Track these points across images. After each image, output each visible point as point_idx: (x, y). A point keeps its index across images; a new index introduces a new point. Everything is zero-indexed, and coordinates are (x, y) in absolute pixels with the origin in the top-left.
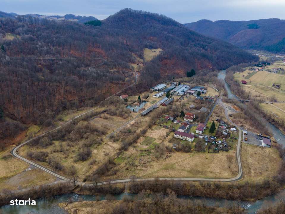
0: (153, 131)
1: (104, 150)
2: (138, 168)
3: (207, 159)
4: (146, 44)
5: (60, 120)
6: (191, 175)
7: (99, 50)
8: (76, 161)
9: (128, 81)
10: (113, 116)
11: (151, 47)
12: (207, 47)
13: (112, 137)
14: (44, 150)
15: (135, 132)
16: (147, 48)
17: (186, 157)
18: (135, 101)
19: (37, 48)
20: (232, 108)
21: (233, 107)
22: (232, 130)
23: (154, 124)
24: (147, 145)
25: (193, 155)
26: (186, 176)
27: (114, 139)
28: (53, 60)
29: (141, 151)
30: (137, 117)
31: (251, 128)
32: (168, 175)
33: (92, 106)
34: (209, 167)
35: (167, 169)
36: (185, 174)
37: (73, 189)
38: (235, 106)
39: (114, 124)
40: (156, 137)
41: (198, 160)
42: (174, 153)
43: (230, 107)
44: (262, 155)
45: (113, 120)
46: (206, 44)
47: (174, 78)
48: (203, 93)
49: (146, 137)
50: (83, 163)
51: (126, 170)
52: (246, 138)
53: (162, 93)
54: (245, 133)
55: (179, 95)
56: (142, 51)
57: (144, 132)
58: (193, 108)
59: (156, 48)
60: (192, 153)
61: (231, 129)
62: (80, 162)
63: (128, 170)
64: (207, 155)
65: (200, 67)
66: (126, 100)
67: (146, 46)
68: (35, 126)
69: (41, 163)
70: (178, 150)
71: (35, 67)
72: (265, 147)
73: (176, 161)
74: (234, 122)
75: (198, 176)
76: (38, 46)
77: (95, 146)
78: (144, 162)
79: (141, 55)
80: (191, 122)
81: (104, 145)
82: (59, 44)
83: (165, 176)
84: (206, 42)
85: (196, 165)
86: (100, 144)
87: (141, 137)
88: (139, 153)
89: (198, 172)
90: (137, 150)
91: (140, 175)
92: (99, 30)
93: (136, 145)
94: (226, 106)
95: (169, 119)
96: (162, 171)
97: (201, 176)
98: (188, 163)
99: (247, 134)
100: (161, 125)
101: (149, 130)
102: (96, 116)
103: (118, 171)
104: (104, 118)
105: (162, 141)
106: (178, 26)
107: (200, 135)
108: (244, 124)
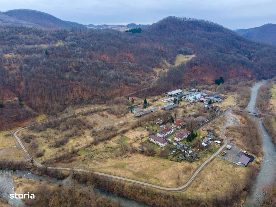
0: (133, 132)
1: (79, 141)
2: (94, 161)
3: (163, 165)
4: (182, 50)
5: (67, 112)
6: (134, 177)
7: (130, 55)
8: (50, 147)
9: (144, 84)
10: (110, 114)
11: (186, 53)
12: (252, 54)
13: (94, 132)
14: (35, 134)
15: (117, 130)
16: (181, 54)
17: (144, 160)
18: (141, 103)
19: (74, 52)
20: (238, 120)
21: (240, 120)
22: (216, 143)
23: (141, 126)
24: (118, 143)
25: (153, 159)
26: (128, 176)
27: (94, 134)
28: (83, 63)
29: (108, 147)
30: (131, 118)
31: (241, 144)
32: (113, 173)
33: (100, 104)
34: (158, 173)
35: (116, 167)
36: (129, 174)
37: (30, 167)
38: (244, 119)
39: (105, 121)
40: (132, 138)
41: (154, 164)
42: (137, 154)
43: (236, 119)
44: (228, 173)
45: (107, 118)
46: (253, 50)
47: (196, 85)
48: (217, 102)
49: (123, 136)
50: (54, 149)
51: (82, 161)
52: (224, 153)
53: (173, 98)
54: (228, 148)
55: (188, 102)
56: (175, 57)
57: (124, 132)
58: (192, 116)
59: (191, 54)
60: (153, 158)
61: (216, 141)
62: (53, 148)
63: (84, 161)
64: (167, 162)
65: (236, 75)
66: (133, 102)
67: (181, 52)
68: (44, 115)
69: (26, 144)
70: (142, 152)
71: (67, 68)
72: (239, 165)
73: (131, 162)
74: (226, 135)
75: (139, 179)
76: (75, 51)
77: (74, 137)
78: (103, 157)
79: (172, 61)
80: (177, 129)
81: (83, 137)
82: (93, 49)
83: (110, 172)
84: (254, 49)
85: (147, 169)
86: (80, 136)
87: (118, 136)
88: (104, 148)
89: (144, 176)
90: (105, 146)
91: (90, 168)
92: (135, 37)
93: (108, 141)
94: (232, 118)
95: (158, 123)
96: (111, 168)
97: (143, 179)
98: (141, 166)
99: (229, 150)
100: (145, 128)
101: (131, 131)
102: (96, 113)
103: (75, 160)
104: (101, 115)
105: (134, 142)
106: (223, 32)
107: (175, 142)
108: (236, 139)
